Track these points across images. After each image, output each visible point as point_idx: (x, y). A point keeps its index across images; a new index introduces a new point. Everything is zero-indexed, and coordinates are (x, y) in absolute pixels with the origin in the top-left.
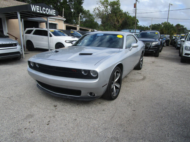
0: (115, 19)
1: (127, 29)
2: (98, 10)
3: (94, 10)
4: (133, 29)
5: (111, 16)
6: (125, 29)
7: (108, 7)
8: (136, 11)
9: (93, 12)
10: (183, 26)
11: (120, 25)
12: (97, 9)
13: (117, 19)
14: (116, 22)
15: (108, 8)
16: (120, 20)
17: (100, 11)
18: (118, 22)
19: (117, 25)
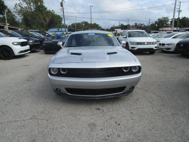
0: (41, 17)
1: (55, 28)
2: (20, 6)
3: (16, 6)
4: (61, 28)
5: (36, 14)
6: (53, 28)
7: (31, 3)
8: (63, 10)
9: (14, 8)
10: (98, 25)
11: (47, 24)
12: (18, 5)
13: (44, 17)
14: (43, 20)
15: (31, 5)
16: (46, 18)
17: (22, 7)
18: (46, 20)
19: (44, 23)
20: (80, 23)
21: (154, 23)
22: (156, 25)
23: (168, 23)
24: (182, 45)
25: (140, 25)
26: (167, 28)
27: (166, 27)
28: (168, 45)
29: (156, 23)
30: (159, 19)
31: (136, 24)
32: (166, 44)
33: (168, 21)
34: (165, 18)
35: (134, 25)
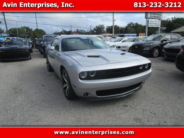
20: (20, 28)
21: (93, 30)
22: (95, 31)
23: (104, 30)
24: (136, 47)
25: (81, 31)
26: (105, 34)
27: (103, 33)
28: (123, 47)
29: (95, 29)
30: (96, 27)
31: (77, 30)
32: (122, 47)
33: (104, 28)
34: (101, 25)
35: (76, 31)
